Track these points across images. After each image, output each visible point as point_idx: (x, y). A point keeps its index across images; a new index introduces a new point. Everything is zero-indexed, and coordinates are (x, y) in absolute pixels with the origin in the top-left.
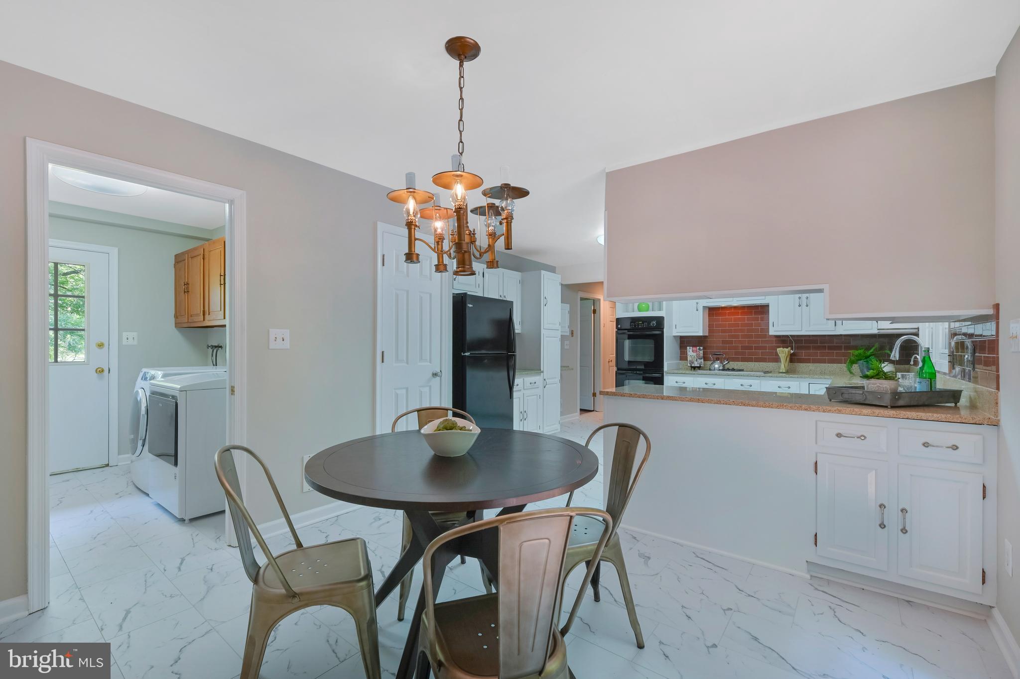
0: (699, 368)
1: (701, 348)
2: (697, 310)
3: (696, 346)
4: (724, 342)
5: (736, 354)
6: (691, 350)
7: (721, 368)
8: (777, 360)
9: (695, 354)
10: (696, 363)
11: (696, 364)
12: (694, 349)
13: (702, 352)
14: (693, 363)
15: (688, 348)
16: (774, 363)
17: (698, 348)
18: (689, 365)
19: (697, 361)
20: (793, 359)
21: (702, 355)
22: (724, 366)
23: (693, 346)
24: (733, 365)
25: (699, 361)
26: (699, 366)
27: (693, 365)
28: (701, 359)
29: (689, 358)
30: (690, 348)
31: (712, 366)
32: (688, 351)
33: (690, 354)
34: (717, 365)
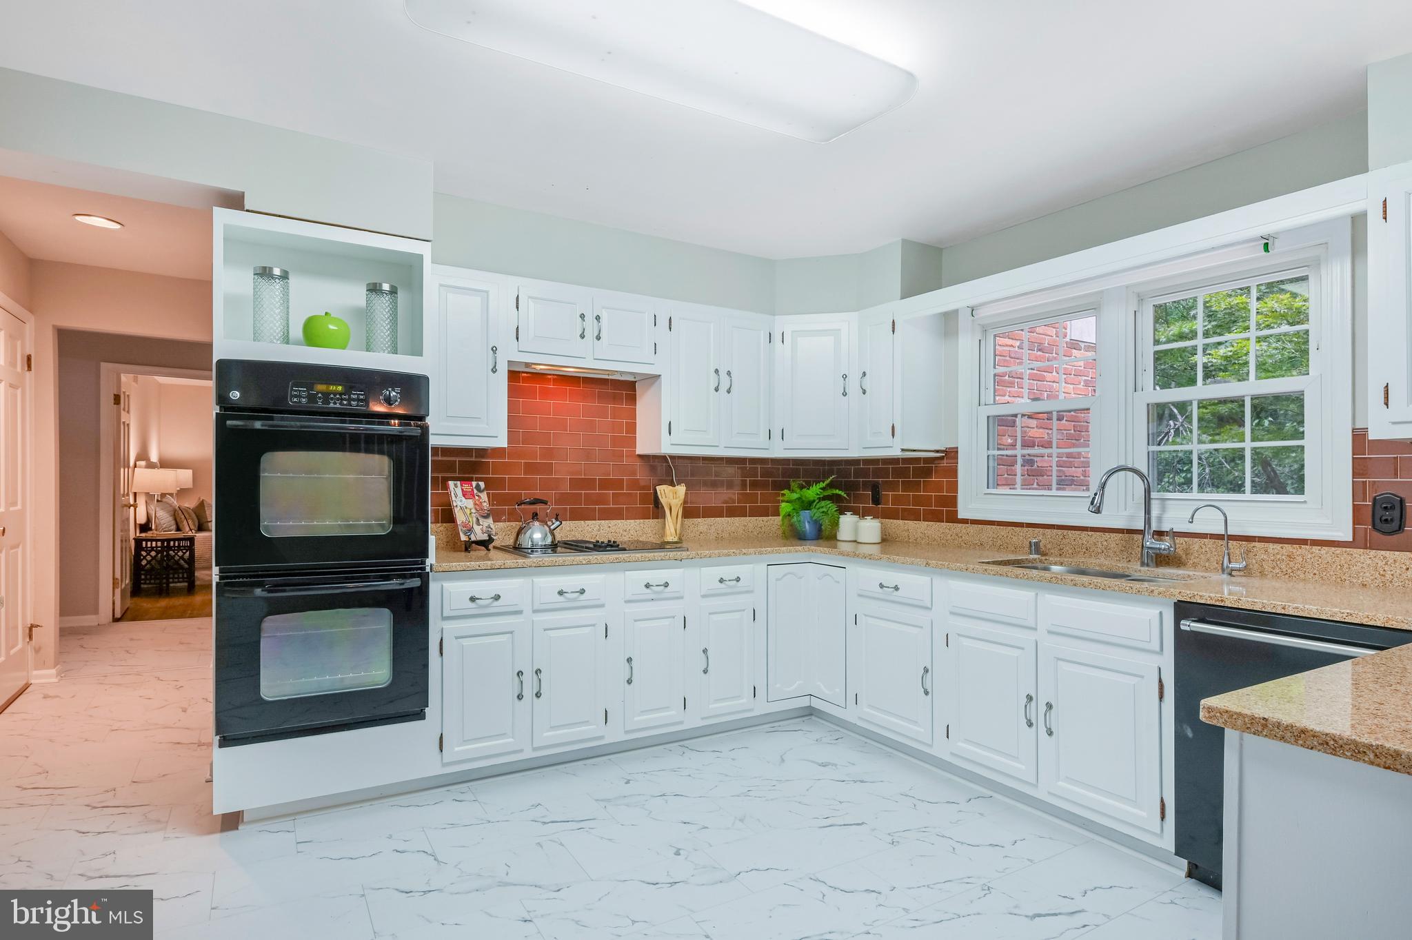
0: (485, 544)
1: (482, 484)
2: (495, 371)
3: (471, 480)
5: (562, 499)
6: (459, 491)
7: (549, 540)
8: (656, 509)
9: (469, 503)
10: (477, 529)
11: (479, 534)
12: (466, 487)
13: (484, 496)
14: (471, 530)
15: (451, 483)
16: (638, 521)
17: (474, 484)
18: (462, 538)
19: (478, 524)
20: (689, 512)
21: (486, 505)
22: (552, 535)
23: (464, 480)
24: (571, 530)
25: (484, 523)
26: (485, 537)
27: (473, 538)
28: (486, 517)
29: (460, 517)
30: (456, 485)
31: (521, 537)
32: (454, 498)
33: (459, 504)
34: (537, 534)
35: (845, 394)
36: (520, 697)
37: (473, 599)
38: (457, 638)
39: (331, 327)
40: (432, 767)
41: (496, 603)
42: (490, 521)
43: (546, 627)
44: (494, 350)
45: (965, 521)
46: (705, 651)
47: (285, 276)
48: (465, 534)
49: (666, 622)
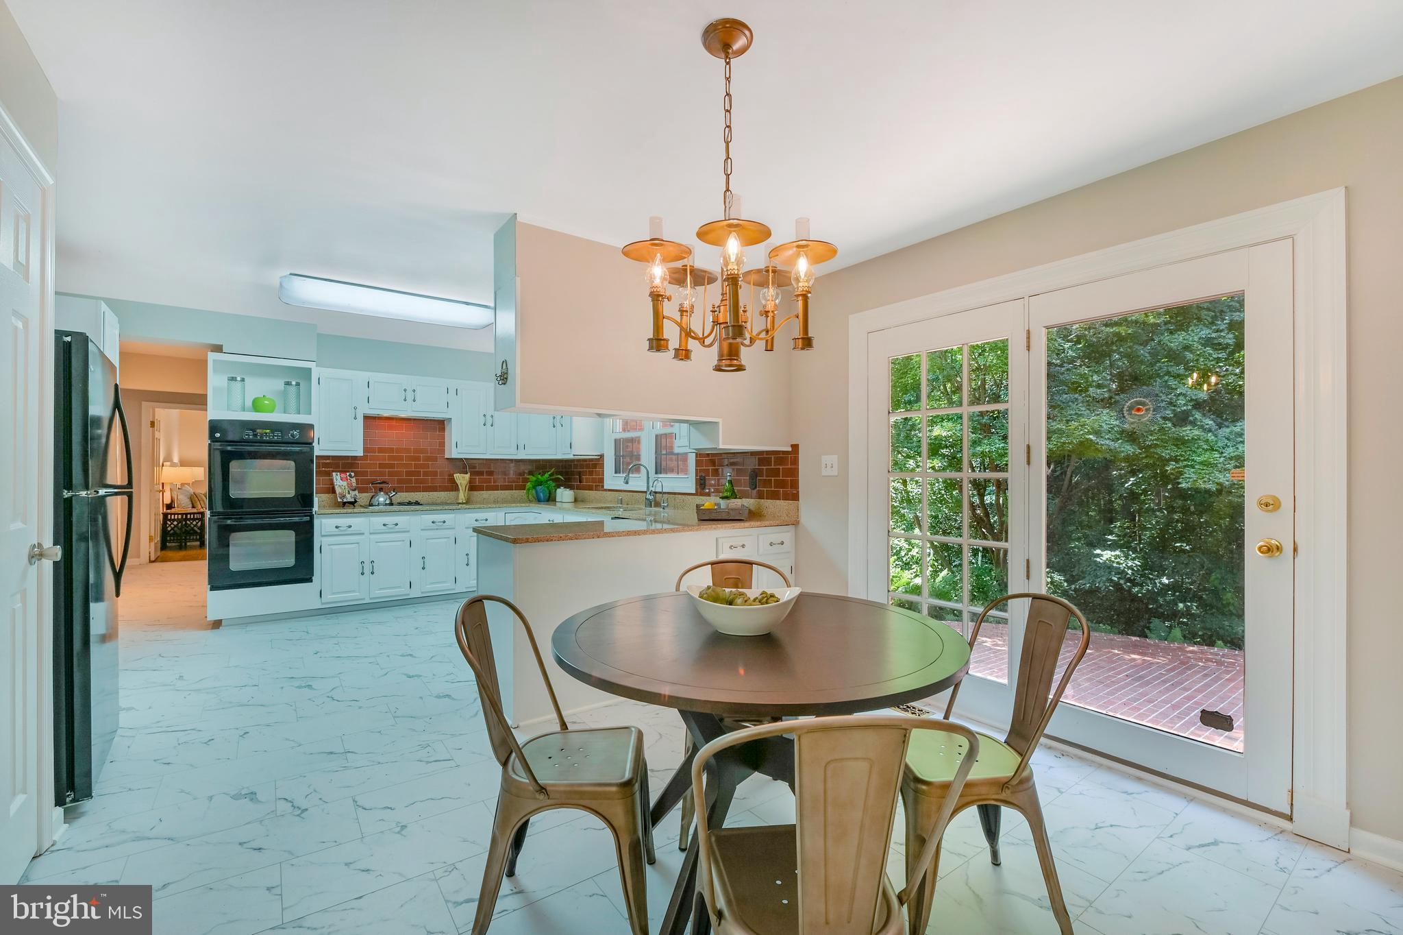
0: (353, 503)
1: (353, 474)
2: (355, 419)
3: (346, 472)
4: (381, 466)
5: (400, 481)
6: (339, 477)
7: (388, 502)
8: (454, 487)
9: (345, 483)
10: (348, 496)
11: (349, 498)
12: (343, 475)
13: (354, 480)
14: (344, 496)
15: (334, 474)
16: (446, 492)
17: (348, 474)
18: (339, 500)
19: (349, 493)
20: (472, 487)
21: (354, 484)
22: (390, 498)
23: (341, 472)
24: (403, 496)
25: (353, 493)
26: (353, 500)
27: (345, 500)
28: (354, 490)
29: (338, 490)
30: (337, 475)
31: (373, 500)
32: (335, 480)
33: (338, 483)
34: (382, 498)
35: (554, 427)
36: (363, 574)
37: (337, 527)
38: (329, 545)
39: (266, 402)
40: (317, 604)
41: (349, 529)
42: (357, 492)
43: (377, 541)
44: (355, 408)
45: (606, 490)
46: (467, 555)
47: (243, 380)
48: (341, 498)
49: (446, 540)
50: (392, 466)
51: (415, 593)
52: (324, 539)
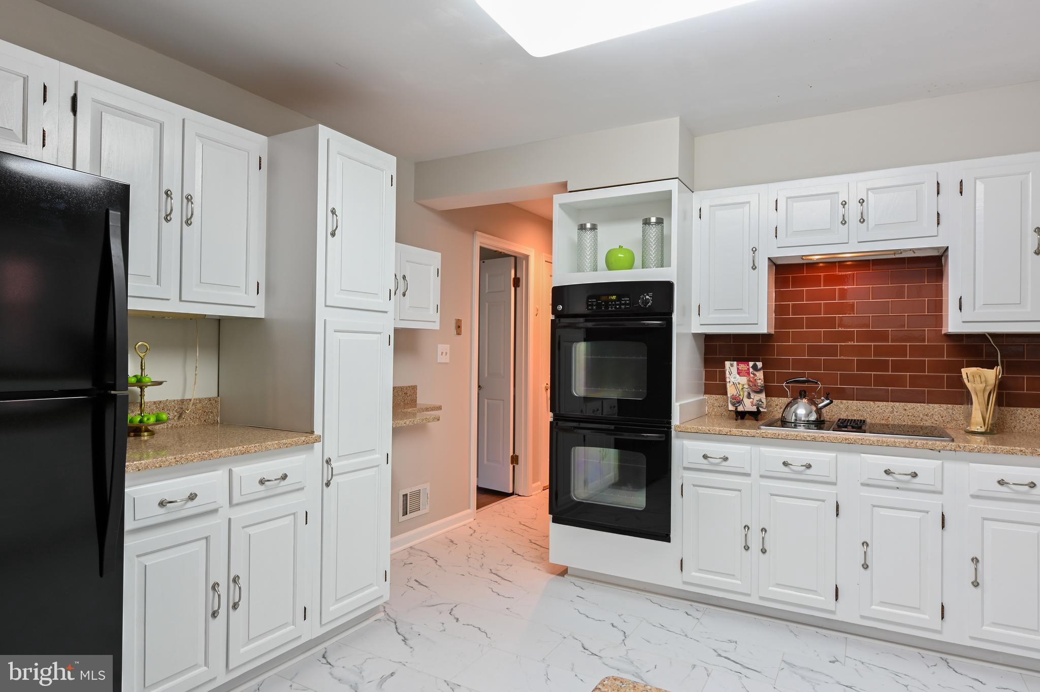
0: (755, 415)
1: (760, 365)
2: (754, 268)
3: (747, 360)
4: (813, 350)
6: (734, 370)
7: (813, 417)
9: (744, 380)
10: (747, 402)
11: (748, 405)
12: (743, 366)
13: (760, 375)
14: (740, 402)
15: (727, 364)
16: (945, 406)
17: (751, 364)
18: (731, 408)
19: (749, 397)
21: (760, 382)
22: (819, 411)
23: (740, 360)
24: (842, 409)
25: (756, 397)
26: (754, 409)
27: (740, 409)
28: (759, 392)
29: (731, 391)
30: (731, 365)
31: (786, 413)
32: (727, 373)
33: (733, 380)
34: (802, 410)
36: (745, 548)
37: (705, 457)
39: (620, 255)
40: (674, 581)
41: (725, 463)
42: (763, 396)
43: (772, 493)
44: (754, 250)
46: (975, 560)
47: (594, 227)
48: (733, 404)
49: (918, 516)
50: (832, 351)
51: (845, 613)
52: (687, 474)
